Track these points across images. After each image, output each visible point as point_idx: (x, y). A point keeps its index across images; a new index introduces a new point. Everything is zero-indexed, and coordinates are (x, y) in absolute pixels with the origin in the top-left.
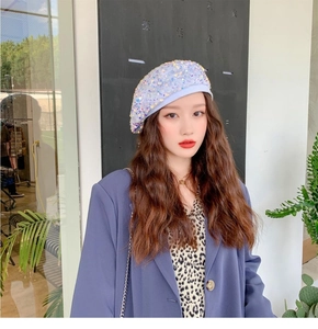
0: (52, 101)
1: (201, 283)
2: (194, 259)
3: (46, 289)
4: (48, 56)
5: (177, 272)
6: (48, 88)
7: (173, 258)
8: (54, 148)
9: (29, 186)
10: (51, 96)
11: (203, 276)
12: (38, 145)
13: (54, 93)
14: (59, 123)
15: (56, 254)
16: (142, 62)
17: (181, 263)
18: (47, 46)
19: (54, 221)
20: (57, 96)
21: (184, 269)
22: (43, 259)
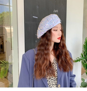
0: (10, 30)
1: (56, 85)
2: (54, 78)
3: (8, 83)
4: (9, 17)
5: (48, 82)
6: (9, 26)
7: (47, 78)
8: (11, 43)
9: (4, 53)
10: (10, 28)
11: (57, 83)
12: (6, 42)
13: (11, 27)
14: (12, 36)
15: (11, 73)
16: (37, 18)
17: (50, 79)
18: (9, 14)
19: (11, 63)
20: (11, 28)
21: (50, 81)
22: (7, 74)
